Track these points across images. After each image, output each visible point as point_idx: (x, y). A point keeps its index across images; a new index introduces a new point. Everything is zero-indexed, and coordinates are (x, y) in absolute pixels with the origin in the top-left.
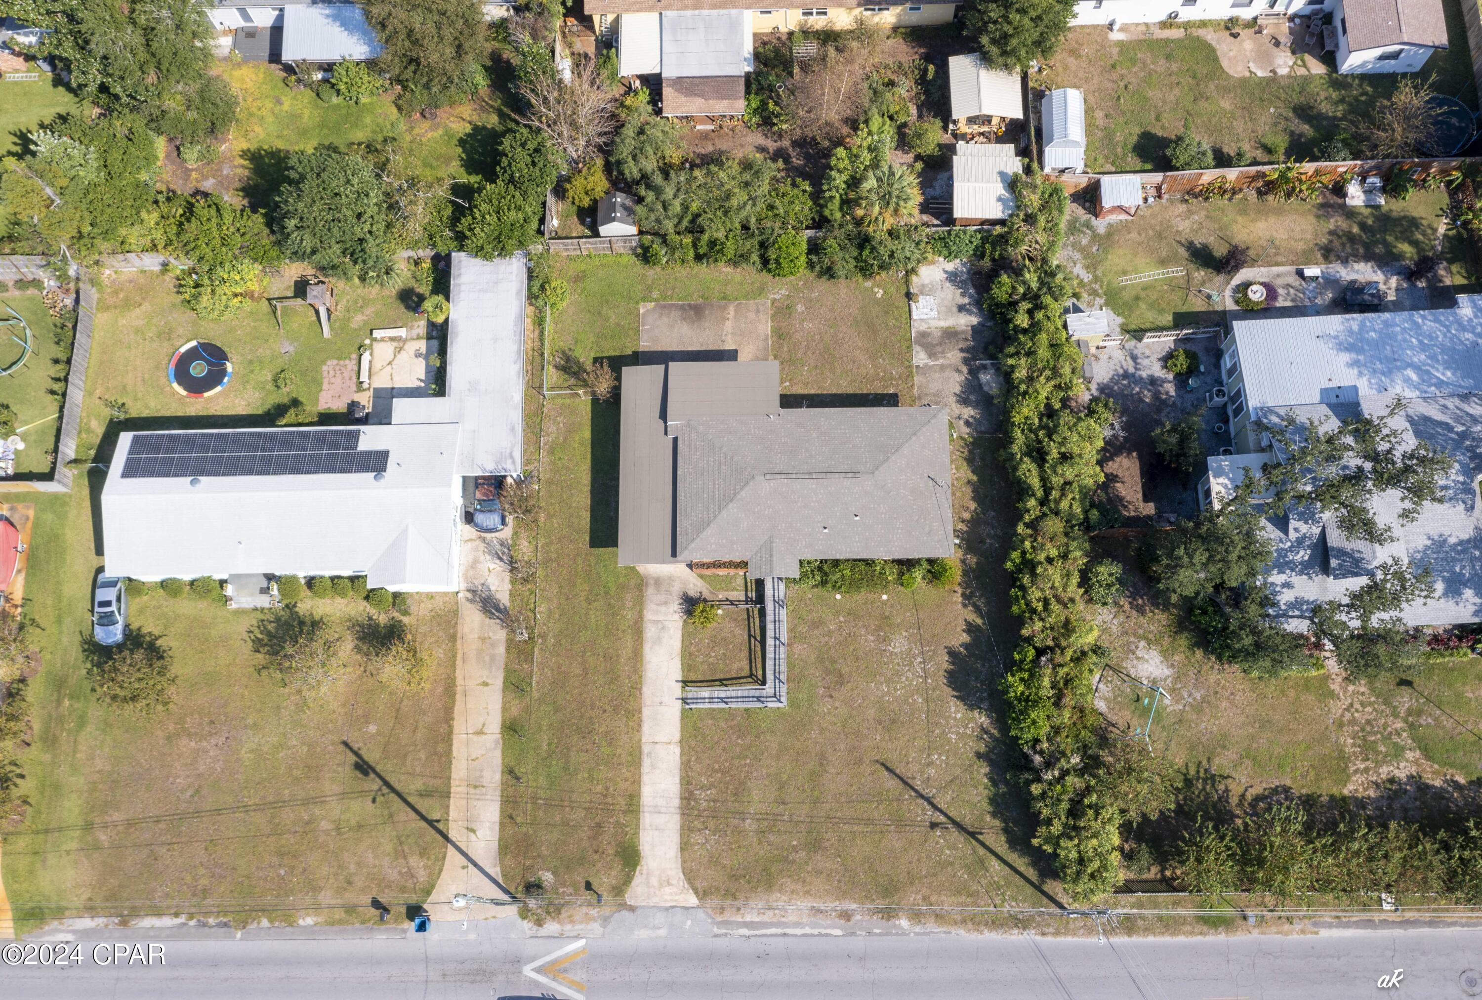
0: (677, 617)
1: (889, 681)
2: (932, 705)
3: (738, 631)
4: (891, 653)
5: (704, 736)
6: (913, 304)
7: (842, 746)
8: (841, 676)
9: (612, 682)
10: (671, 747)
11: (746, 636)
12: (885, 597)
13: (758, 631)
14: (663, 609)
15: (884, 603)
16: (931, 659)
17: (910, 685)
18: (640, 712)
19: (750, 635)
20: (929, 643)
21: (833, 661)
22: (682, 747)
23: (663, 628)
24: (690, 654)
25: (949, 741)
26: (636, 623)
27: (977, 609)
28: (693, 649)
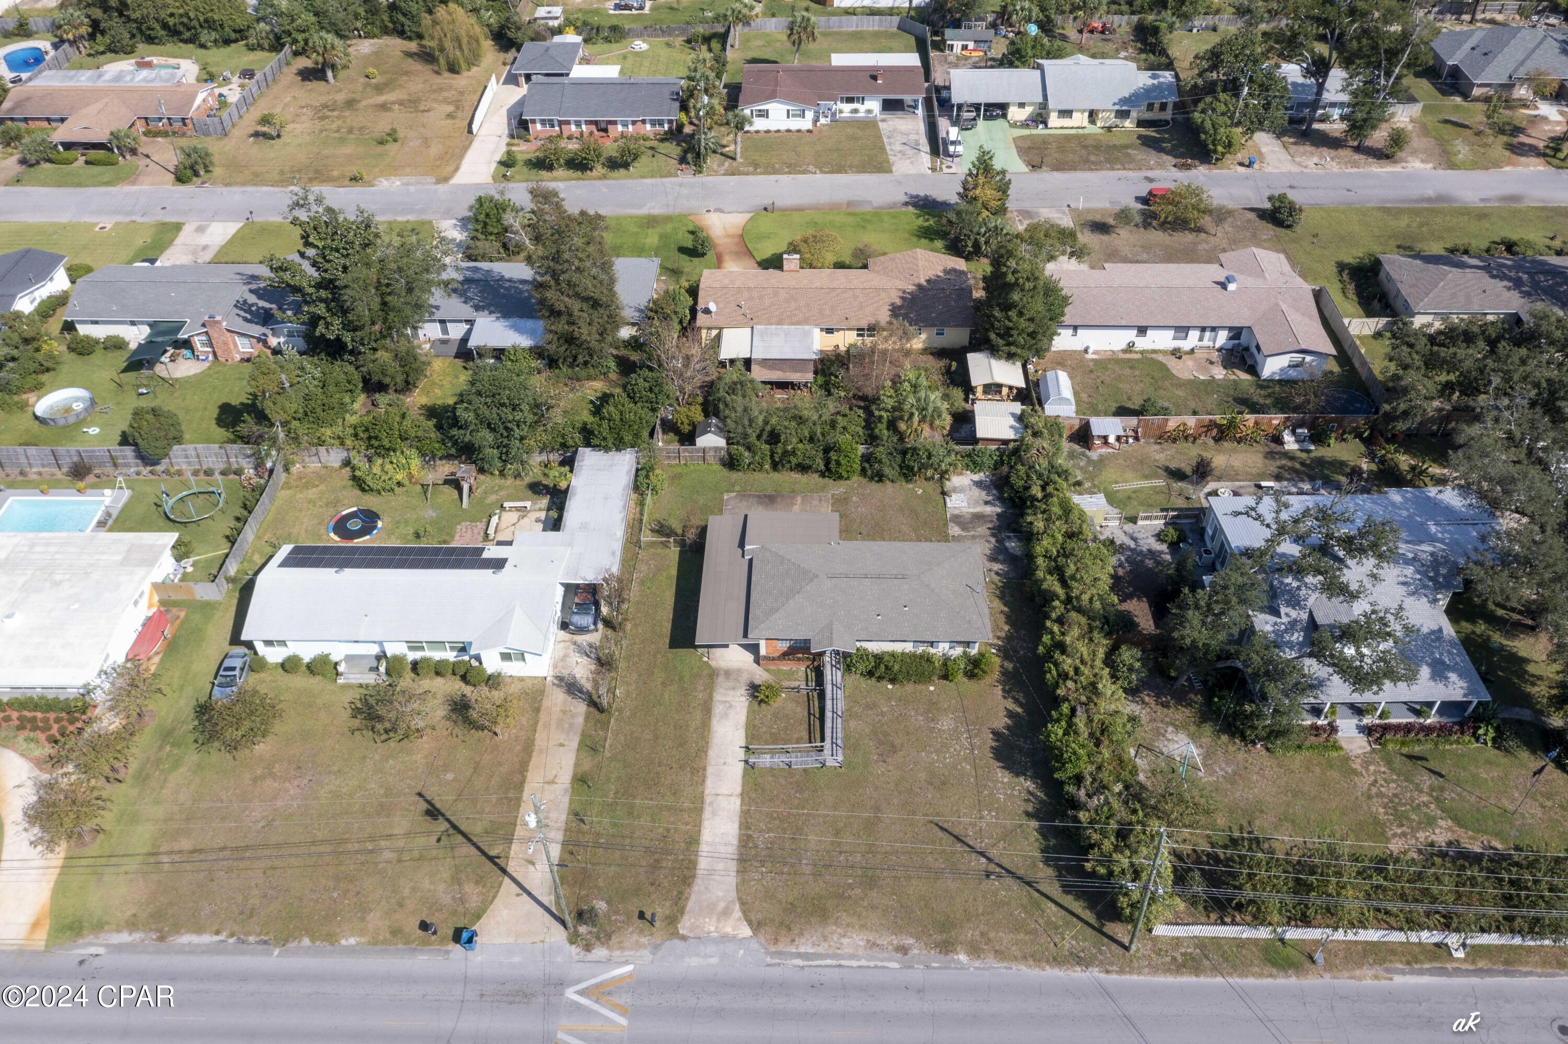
0: (744, 699)
1: (938, 752)
2: (980, 772)
3: (799, 710)
4: (940, 730)
5: (763, 790)
6: (948, 499)
7: (895, 801)
8: (893, 746)
9: (680, 745)
10: (733, 798)
11: (806, 714)
12: (932, 688)
13: (817, 710)
14: (731, 692)
15: (931, 692)
16: (976, 735)
17: (958, 755)
18: (705, 770)
19: (809, 714)
20: (974, 724)
21: (887, 734)
22: (743, 800)
23: (731, 706)
24: (754, 726)
25: (998, 800)
26: (705, 702)
27: (1016, 701)
28: (756, 722)
